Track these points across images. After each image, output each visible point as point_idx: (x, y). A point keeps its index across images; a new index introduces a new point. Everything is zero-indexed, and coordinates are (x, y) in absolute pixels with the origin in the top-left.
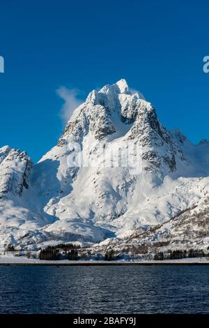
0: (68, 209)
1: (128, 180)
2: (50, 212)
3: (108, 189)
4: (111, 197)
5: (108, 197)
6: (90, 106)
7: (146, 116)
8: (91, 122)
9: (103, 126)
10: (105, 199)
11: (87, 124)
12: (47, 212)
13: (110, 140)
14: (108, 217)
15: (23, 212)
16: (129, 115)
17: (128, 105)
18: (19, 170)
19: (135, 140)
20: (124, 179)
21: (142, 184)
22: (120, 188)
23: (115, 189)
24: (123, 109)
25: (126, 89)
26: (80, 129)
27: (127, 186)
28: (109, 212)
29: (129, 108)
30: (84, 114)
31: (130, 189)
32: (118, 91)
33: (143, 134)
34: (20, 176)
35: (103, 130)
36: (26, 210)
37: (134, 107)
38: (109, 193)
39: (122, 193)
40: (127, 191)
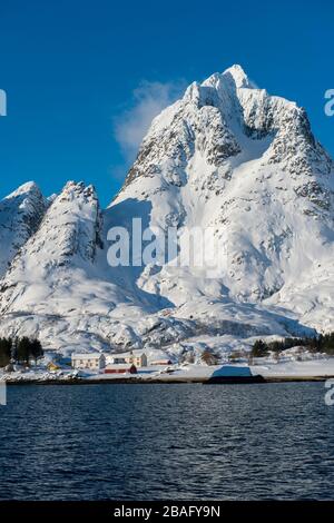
0: (181, 283)
1: (278, 233)
2: (149, 289)
3: (246, 248)
4: (254, 262)
5: (248, 261)
6: (191, 108)
8: (198, 135)
9: (220, 142)
10: (243, 266)
11: (191, 139)
12: (145, 289)
13: (236, 165)
14: (254, 296)
15: (108, 289)
16: (258, 124)
17: (255, 107)
18: (87, 216)
19: (281, 165)
20: (271, 230)
21: (303, 238)
22: (266, 245)
23: (258, 247)
24: (246, 113)
25: (244, 81)
26: (180, 147)
27: (277, 242)
28: (255, 287)
29: (258, 112)
30: (185, 123)
31: (284, 247)
32: (232, 83)
33: (295, 153)
34: (91, 227)
35: (222, 149)
36: (111, 285)
37: (267, 109)
38: (249, 255)
39: (271, 255)
40: (278, 250)
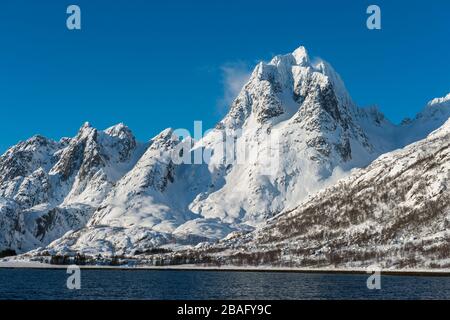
0: (215, 207)
1: (289, 172)
2: (195, 211)
3: (264, 183)
4: (267, 193)
5: (263, 192)
6: (256, 81)
7: (316, 93)
8: (255, 102)
9: (267, 107)
10: (258, 196)
11: (249, 105)
12: (193, 210)
13: (276, 124)
14: (262, 216)
15: (162, 210)
16: (302, 93)
17: (301, 80)
18: (164, 160)
19: (301, 124)
20: (284, 170)
21: (306, 176)
22: (279, 181)
23: (273, 182)
24: (296, 84)
25: (304, 59)
26: (241, 110)
27: (287, 179)
28: (263, 210)
29: (303, 83)
30: (247, 93)
31: (291, 183)
32: (293, 62)
33: (311, 116)
34: (164, 168)
35: (267, 112)
36: (166, 208)
37: (309, 81)
38: (265, 188)
39: (281, 188)
40: (287, 185)
